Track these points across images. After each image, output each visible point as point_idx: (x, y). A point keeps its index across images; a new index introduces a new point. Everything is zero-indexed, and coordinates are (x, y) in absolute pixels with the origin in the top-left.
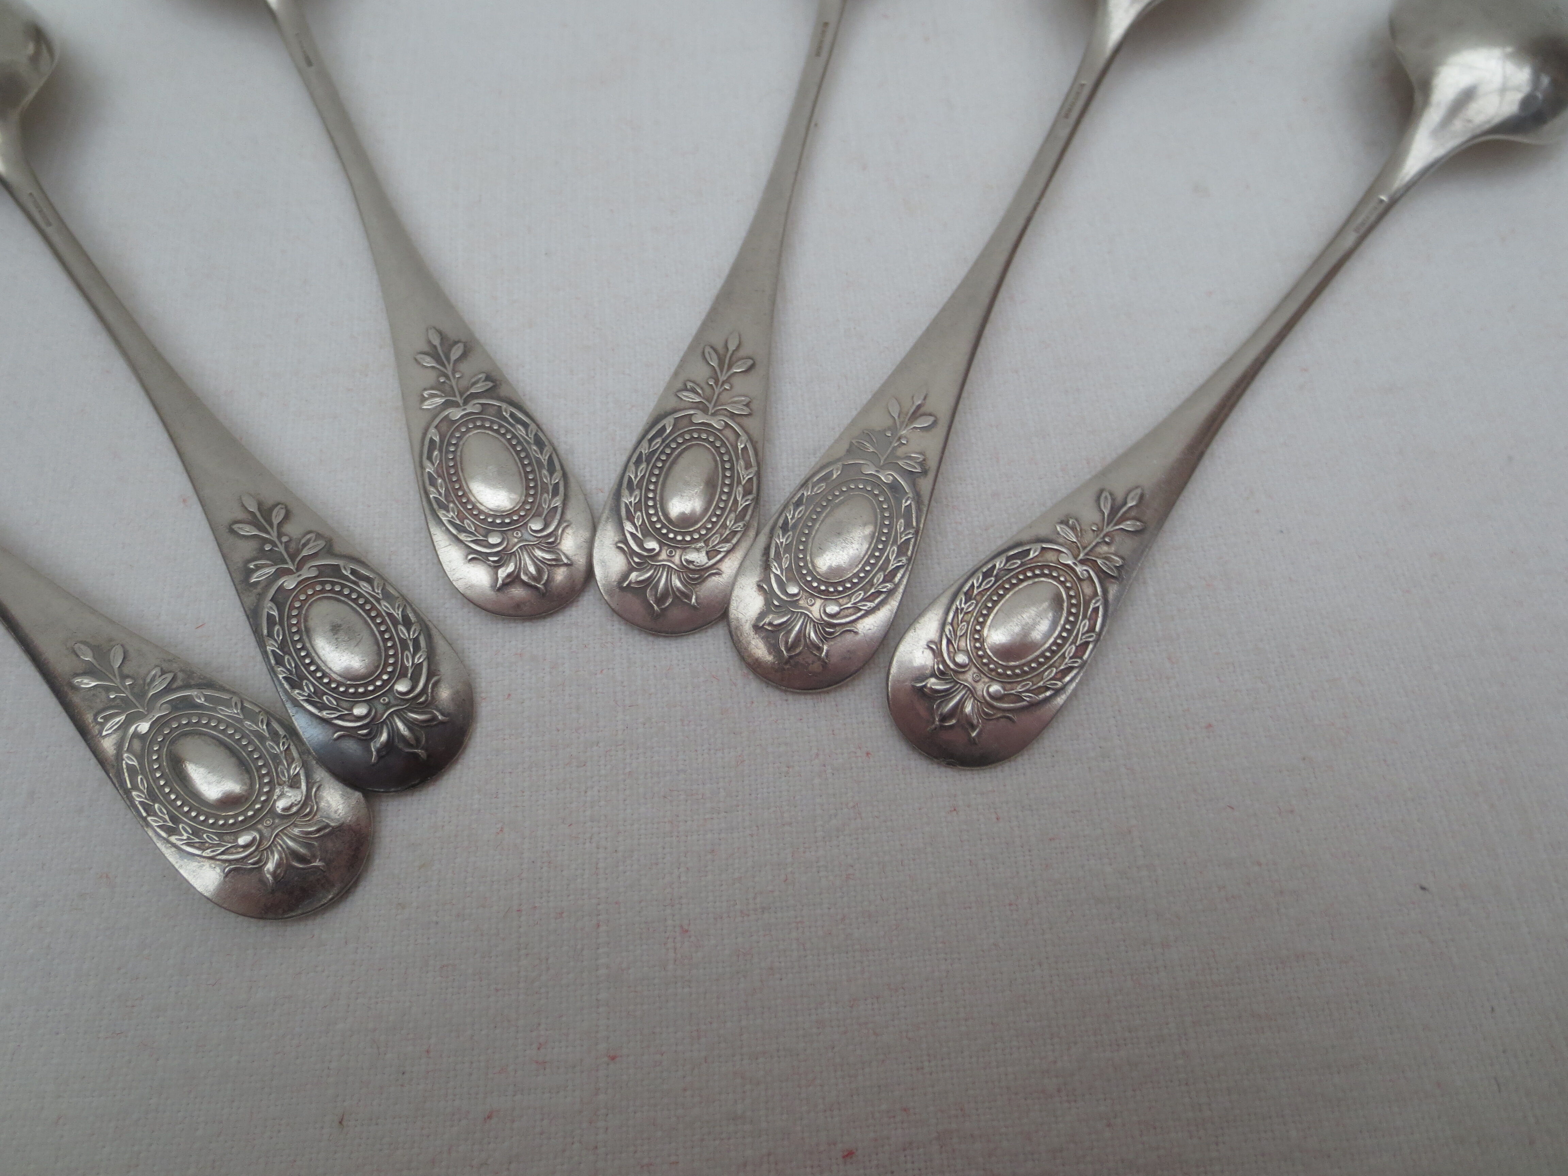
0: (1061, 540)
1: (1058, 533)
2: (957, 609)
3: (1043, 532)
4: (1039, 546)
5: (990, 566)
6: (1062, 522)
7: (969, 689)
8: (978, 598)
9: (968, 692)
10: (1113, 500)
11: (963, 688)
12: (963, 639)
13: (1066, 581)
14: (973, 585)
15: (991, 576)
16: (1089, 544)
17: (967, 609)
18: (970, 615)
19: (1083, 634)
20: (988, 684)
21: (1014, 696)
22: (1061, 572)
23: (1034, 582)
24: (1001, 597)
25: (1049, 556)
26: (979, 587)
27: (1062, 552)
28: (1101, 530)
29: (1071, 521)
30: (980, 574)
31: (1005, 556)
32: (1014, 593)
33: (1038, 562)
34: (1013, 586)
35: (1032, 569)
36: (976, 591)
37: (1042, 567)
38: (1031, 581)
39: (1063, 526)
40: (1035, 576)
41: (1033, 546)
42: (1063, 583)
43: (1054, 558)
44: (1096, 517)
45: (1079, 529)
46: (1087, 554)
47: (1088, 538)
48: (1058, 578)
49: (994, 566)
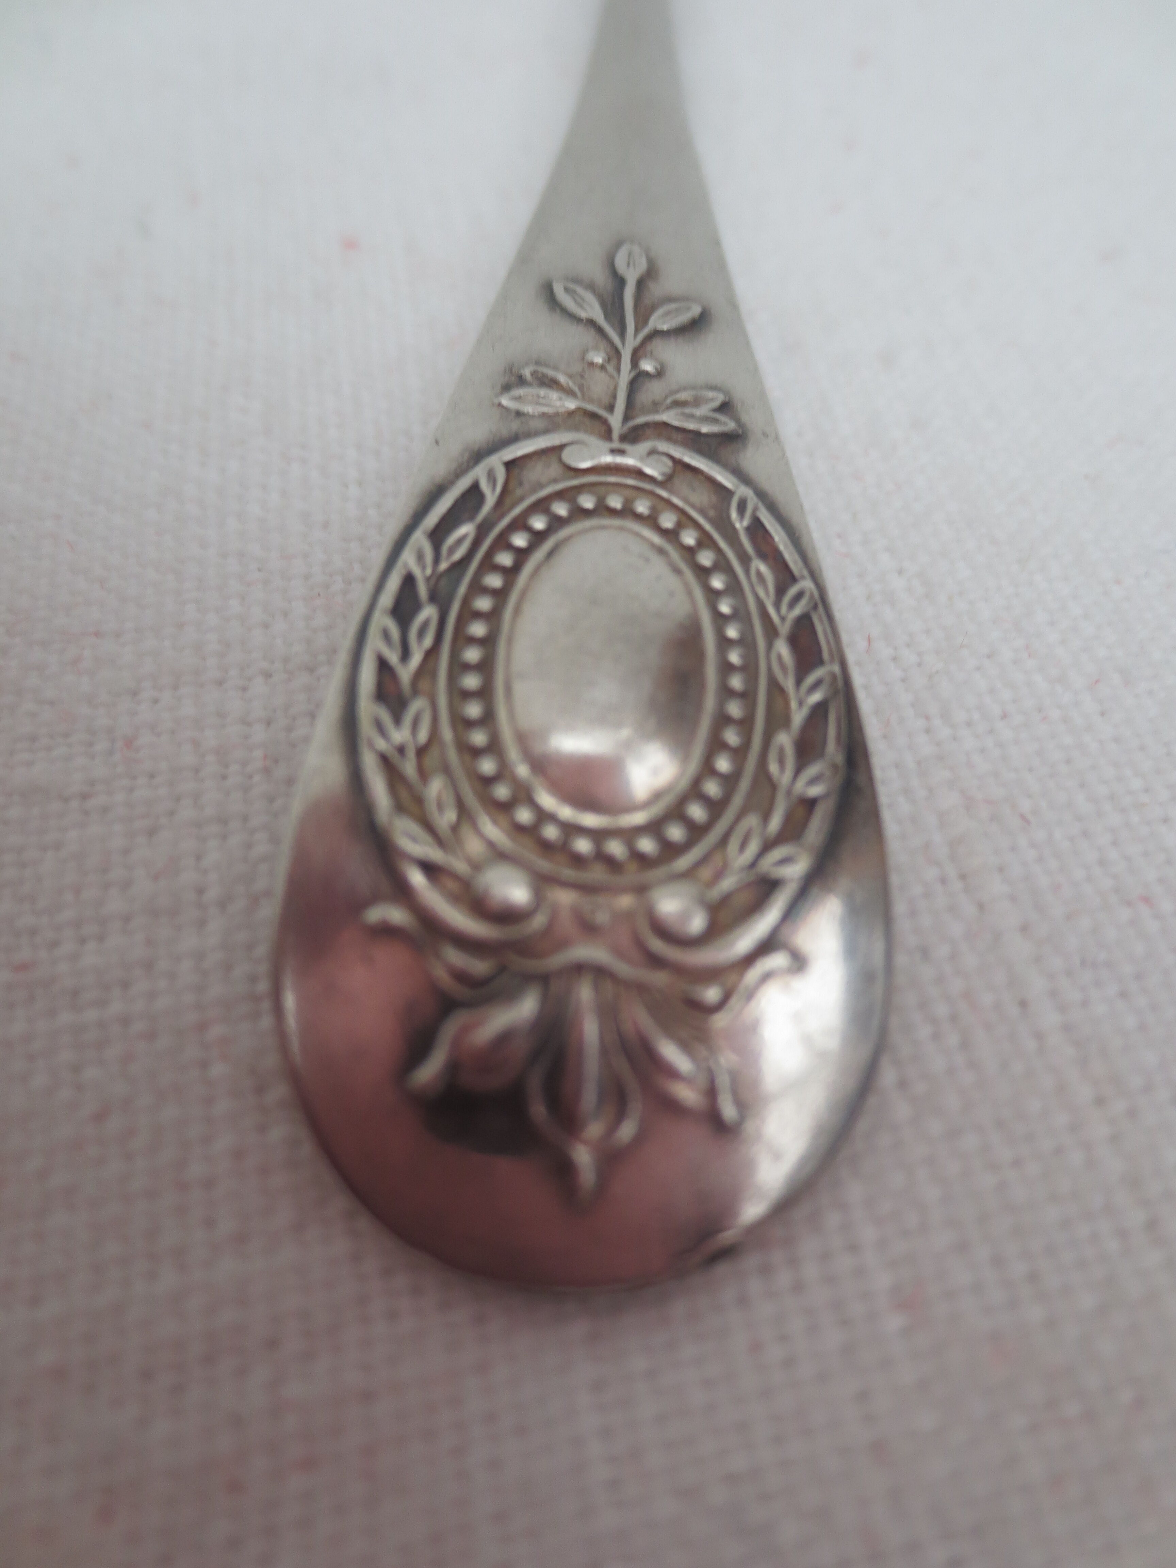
1: (519, 414)
3: (475, 430)
4: (496, 461)
5: (394, 583)
6: (506, 388)
7: (599, 968)
8: (423, 685)
9: (603, 981)
10: (591, 287)
11: (578, 981)
12: (468, 832)
13: (628, 502)
14: (383, 665)
15: (417, 607)
16: (614, 397)
17: (414, 738)
18: (436, 749)
19: (777, 605)
20: (642, 905)
21: (739, 893)
22: (602, 490)
23: (550, 554)
24: (488, 642)
25: (535, 473)
26: (405, 655)
27: (561, 447)
28: (615, 354)
29: (527, 373)
30: (382, 620)
31: (419, 538)
32: (517, 611)
33: (521, 499)
34: (501, 595)
35: (520, 524)
36: (405, 674)
37: (541, 506)
38: (539, 555)
39: (521, 392)
40: (538, 537)
41: (479, 472)
42: (627, 512)
43: (554, 470)
44: (582, 337)
45: (562, 379)
46: (627, 418)
47: (599, 384)
48: (602, 509)
49: (409, 580)
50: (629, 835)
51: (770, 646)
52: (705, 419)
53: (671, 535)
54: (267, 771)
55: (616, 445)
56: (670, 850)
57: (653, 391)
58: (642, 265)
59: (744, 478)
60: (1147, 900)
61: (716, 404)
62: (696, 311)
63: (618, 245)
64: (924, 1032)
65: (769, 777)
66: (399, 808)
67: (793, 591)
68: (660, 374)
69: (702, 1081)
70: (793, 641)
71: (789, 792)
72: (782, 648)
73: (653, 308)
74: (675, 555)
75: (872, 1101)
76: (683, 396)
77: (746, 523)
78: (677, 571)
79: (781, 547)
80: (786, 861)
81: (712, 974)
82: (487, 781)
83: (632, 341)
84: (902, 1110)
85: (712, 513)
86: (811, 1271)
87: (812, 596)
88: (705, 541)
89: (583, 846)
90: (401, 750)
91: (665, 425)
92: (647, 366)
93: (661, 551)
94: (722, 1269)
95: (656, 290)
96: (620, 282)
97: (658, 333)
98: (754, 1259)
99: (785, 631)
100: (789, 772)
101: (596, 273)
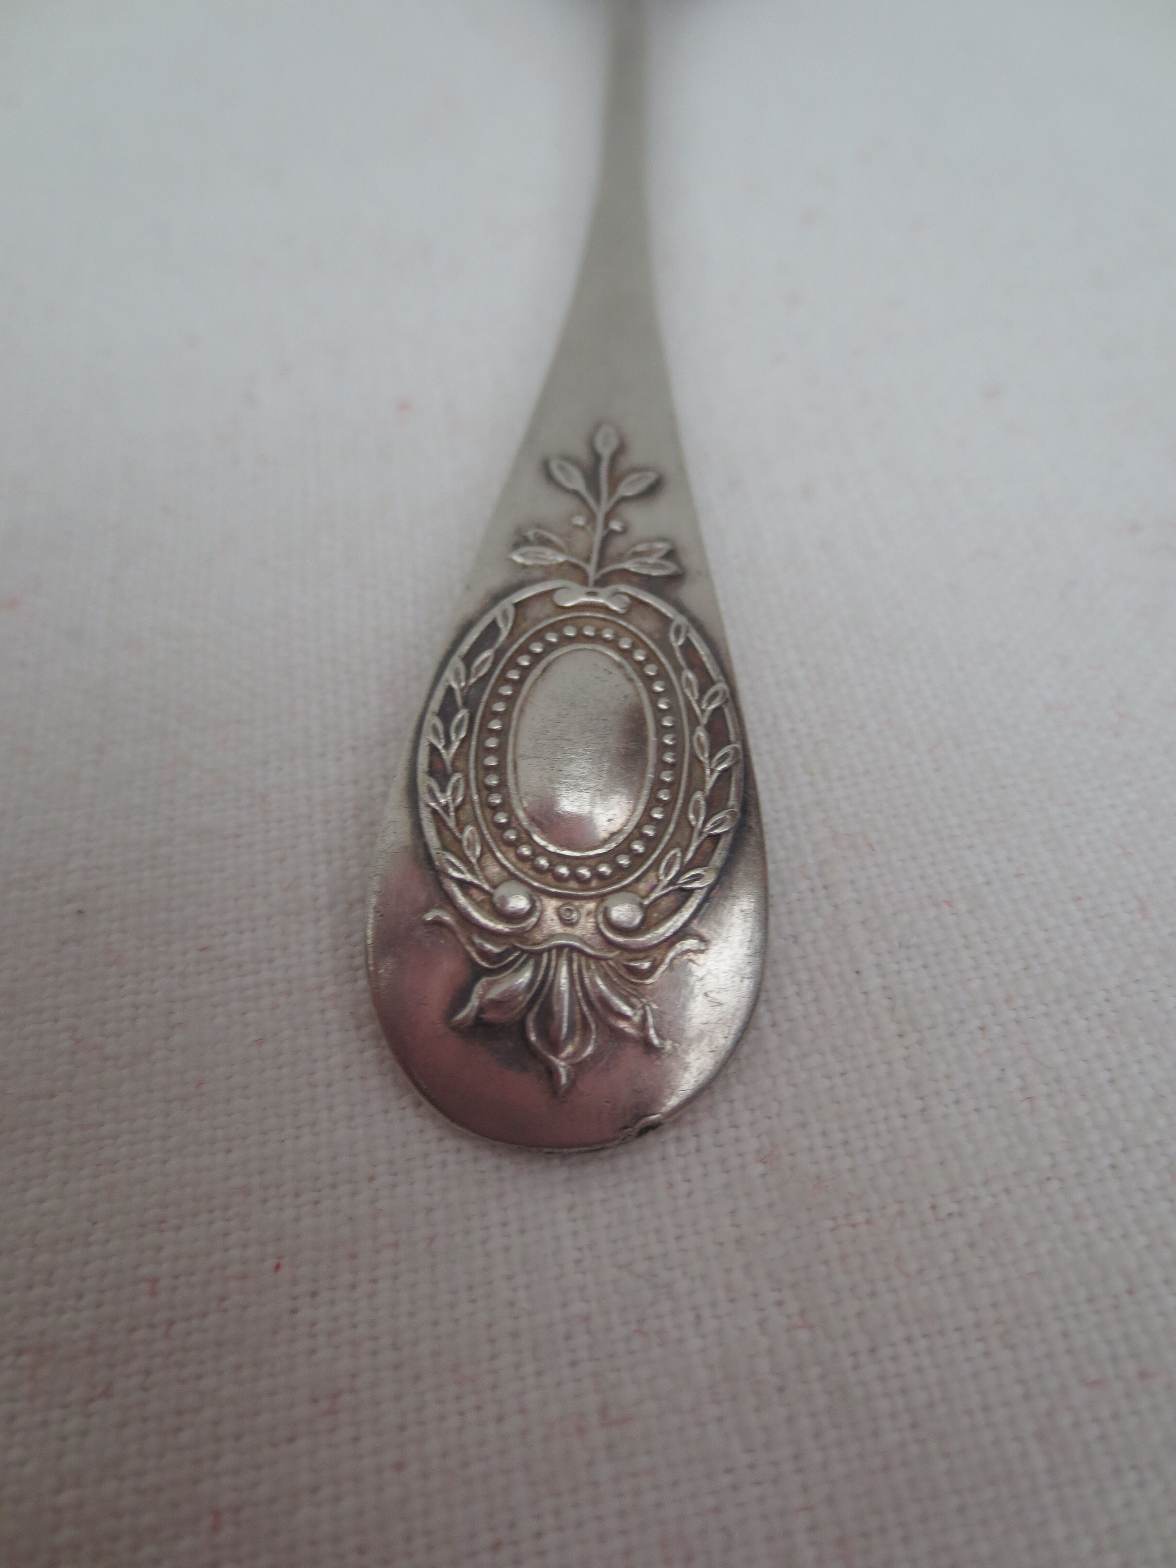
0: (537, 574)
1: (524, 566)
2: (434, 812)
3: (496, 580)
4: (508, 604)
5: (440, 694)
6: (516, 546)
7: (572, 949)
8: (460, 764)
9: (575, 956)
10: (576, 463)
11: (559, 956)
12: (488, 861)
13: (598, 631)
14: (433, 749)
15: (456, 711)
16: (591, 551)
17: (454, 800)
18: (468, 807)
19: (699, 702)
20: (601, 909)
21: (667, 899)
22: (580, 622)
23: (544, 670)
24: (501, 734)
25: (536, 610)
26: (448, 744)
27: (554, 591)
28: (592, 517)
29: (530, 534)
30: (432, 720)
31: (456, 662)
32: (522, 711)
33: (525, 632)
34: (510, 700)
35: (524, 650)
36: (448, 756)
37: (538, 636)
38: (537, 671)
39: (524, 549)
40: (536, 658)
41: (496, 613)
42: (597, 638)
43: (548, 609)
44: (568, 504)
45: (554, 538)
46: (600, 566)
47: (580, 542)
48: (580, 637)
49: (450, 690)
50: (593, 863)
51: (692, 732)
52: (655, 566)
53: (626, 654)
54: (356, 817)
55: (590, 589)
56: (621, 872)
57: (618, 545)
58: (614, 443)
59: (681, 608)
60: (949, 903)
61: (663, 552)
62: (653, 476)
63: (597, 427)
64: (791, 990)
65: (689, 822)
66: (445, 848)
67: (711, 691)
68: (625, 531)
69: (637, 1019)
70: (709, 728)
71: (701, 833)
72: (701, 733)
73: (621, 478)
74: (629, 669)
75: (753, 1034)
76: (641, 548)
77: (681, 642)
78: (630, 680)
79: (705, 659)
80: (697, 878)
81: (645, 951)
82: (503, 827)
83: (605, 507)
84: (772, 1041)
85: (657, 636)
86: (707, 1140)
87: (724, 693)
88: (651, 658)
89: (564, 870)
90: (446, 808)
91: (627, 571)
92: (615, 526)
93: (620, 666)
94: (651, 1138)
95: (624, 463)
96: (597, 458)
97: (624, 499)
98: (672, 1133)
99: (704, 721)
100: (702, 818)
101: (581, 452)
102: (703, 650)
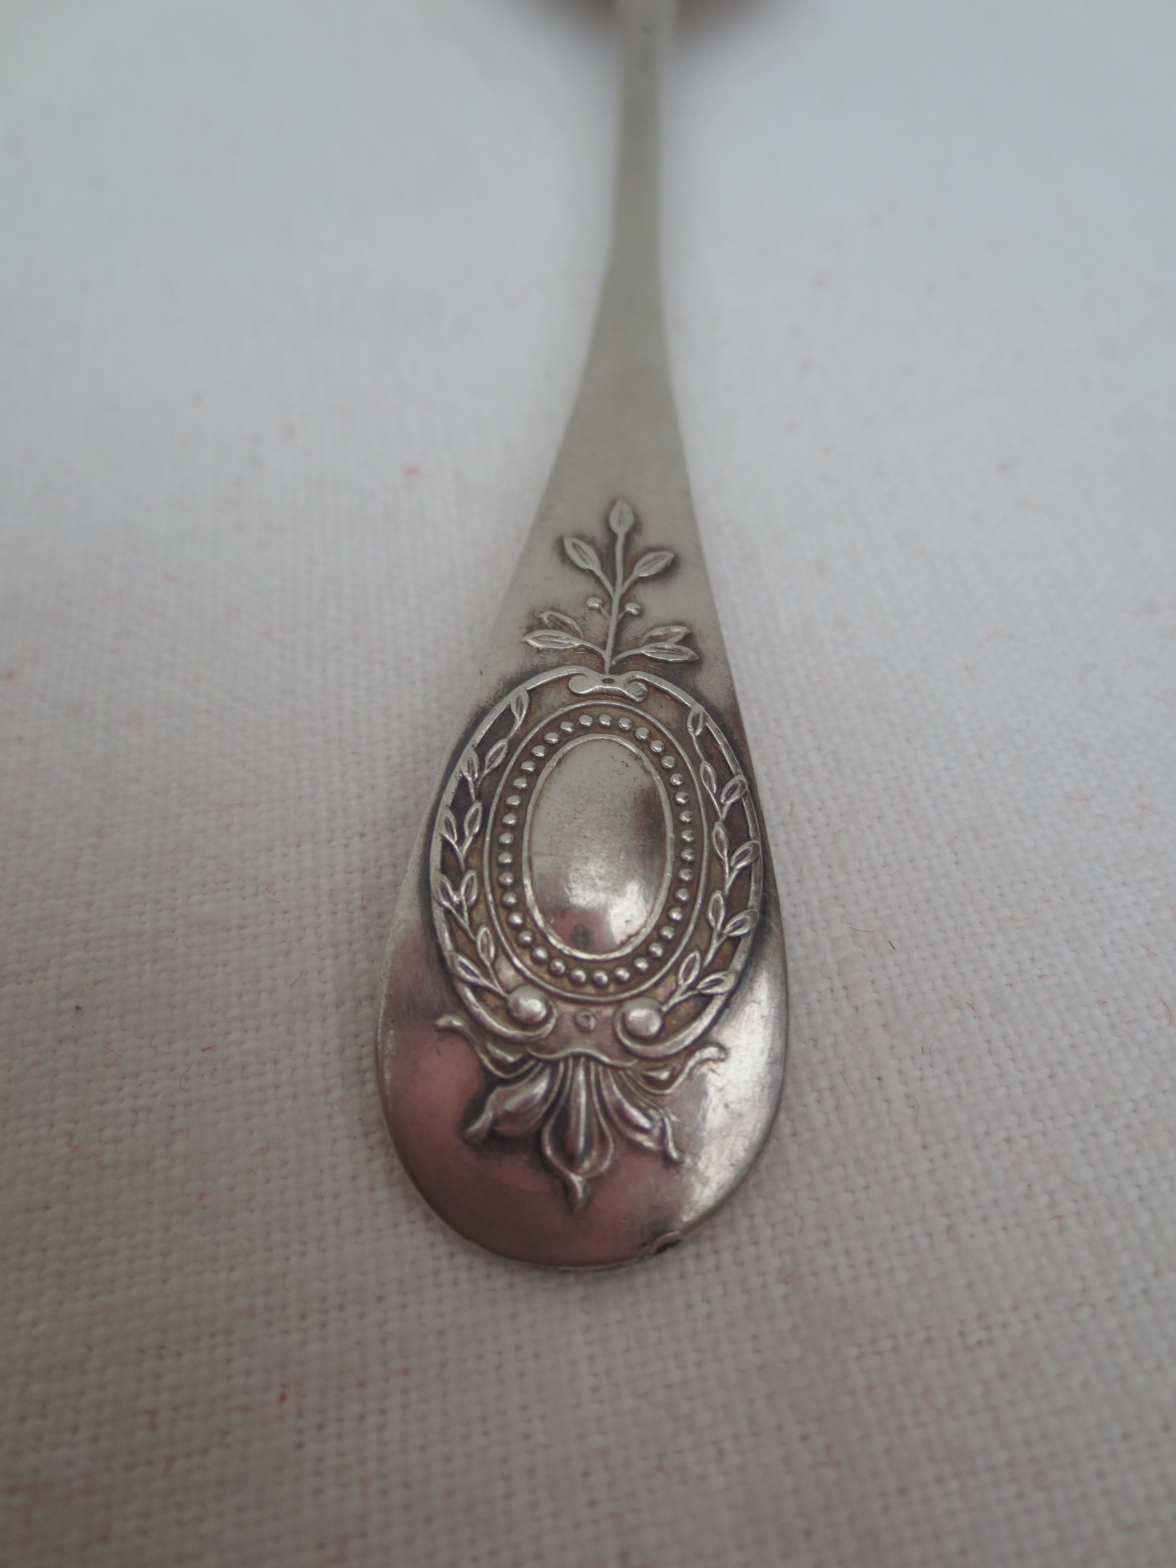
0: (552, 659)
1: (539, 650)
2: (447, 912)
3: (510, 665)
4: (521, 691)
5: (452, 785)
6: (530, 629)
7: (589, 1058)
8: (473, 861)
9: (592, 1066)
10: (591, 542)
11: (575, 1066)
12: (503, 964)
13: (615, 720)
14: (446, 844)
15: (470, 804)
16: (607, 635)
17: (467, 900)
18: (482, 907)
19: (718, 796)
20: (618, 1015)
21: (685, 1004)
22: (596, 711)
23: (560, 762)
24: (517, 830)
25: (551, 698)
26: (461, 840)
27: (569, 677)
28: (607, 600)
29: (545, 617)
30: (445, 814)
31: (470, 753)
32: (537, 805)
33: (540, 721)
34: (525, 794)
35: (539, 740)
36: (462, 852)
37: (554, 725)
38: (552, 763)
39: (538, 633)
40: (552, 749)
41: (510, 699)
42: (614, 728)
43: (564, 696)
44: (585, 585)
45: (569, 621)
46: (615, 652)
47: (596, 625)
48: (597, 727)
49: (463, 782)
50: (610, 966)
51: (711, 828)
52: (671, 652)
53: (644, 745)
54: (364, 908)
55: (606, 676)
56: (639, 976)
57: (635, 629)
58: (630, 520)
59: (699, 698)
60: (971, 1006)
61: (680, 637)
62: (669, 556)
63: (613, 503)
64: (811, 1098)
65: (708, 922)
66: (458, 949)
67: (729, 785)
68: (641, 614)
69: (656, 1132)
70: (727, 824)
71: (720, 935)
72: (720, 830)
73: (637, 558)
74: (647, 762)
75: (773, 1146)
76: (657, 632)
77: (698, 732)
78: (647, 772)
79: (723, 750)
80: (717, 982)
81: (664, 1061)
82: (518, 929)
83: (620, 589)
84: (793, 1151)
85: (674, 725)
86: (727, 1257)
87: (743, 786)
88: (669, 749)
89: (580, 974)
90: (459, 907)
91: (643, 655)
92: (631, 609)
93: (637, 758)
94: (669, 1254)
95: (640, 542)
96: (613, 536)
97: (641, 580)
98: (689, 1250)
99: (723, 816)
100: (721, 919)
101: (597, 531)
102: (721, 742)
